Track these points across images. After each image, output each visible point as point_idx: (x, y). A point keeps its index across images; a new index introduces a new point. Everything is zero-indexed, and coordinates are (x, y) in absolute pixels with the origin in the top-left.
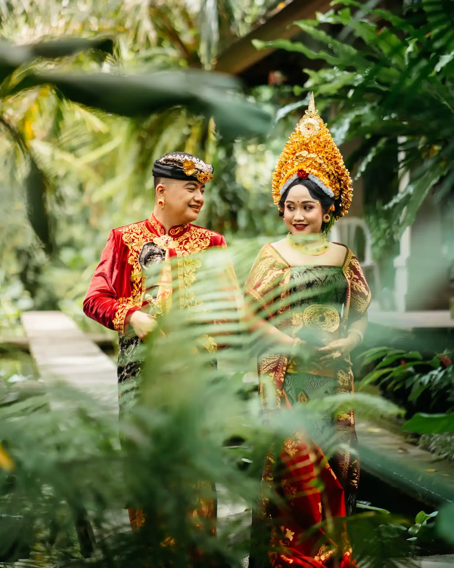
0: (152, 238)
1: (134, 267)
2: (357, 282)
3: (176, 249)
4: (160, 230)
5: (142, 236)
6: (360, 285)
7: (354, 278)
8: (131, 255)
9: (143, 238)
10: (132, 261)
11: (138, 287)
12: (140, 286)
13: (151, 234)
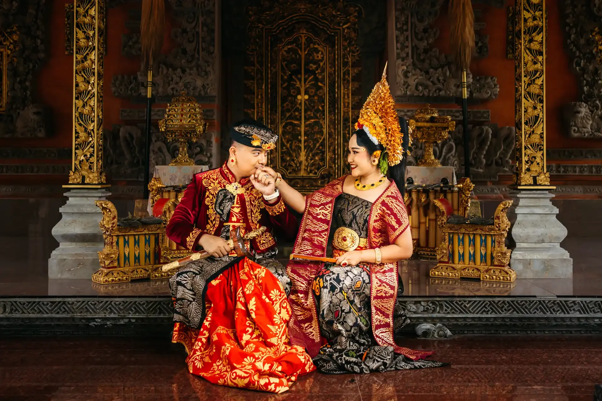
0: (225, 184)
1: (210, 207)
2: (389, 216)
3: (244, 194)
4: (232, 178)
5: (217, 181)
6: (392, 219)
7: (387, 213)
8: (208, 197)
9: (218, 183)
10: (208, 202)
11: (212, 223)
12: (214, 223)
13: (224, 180)
